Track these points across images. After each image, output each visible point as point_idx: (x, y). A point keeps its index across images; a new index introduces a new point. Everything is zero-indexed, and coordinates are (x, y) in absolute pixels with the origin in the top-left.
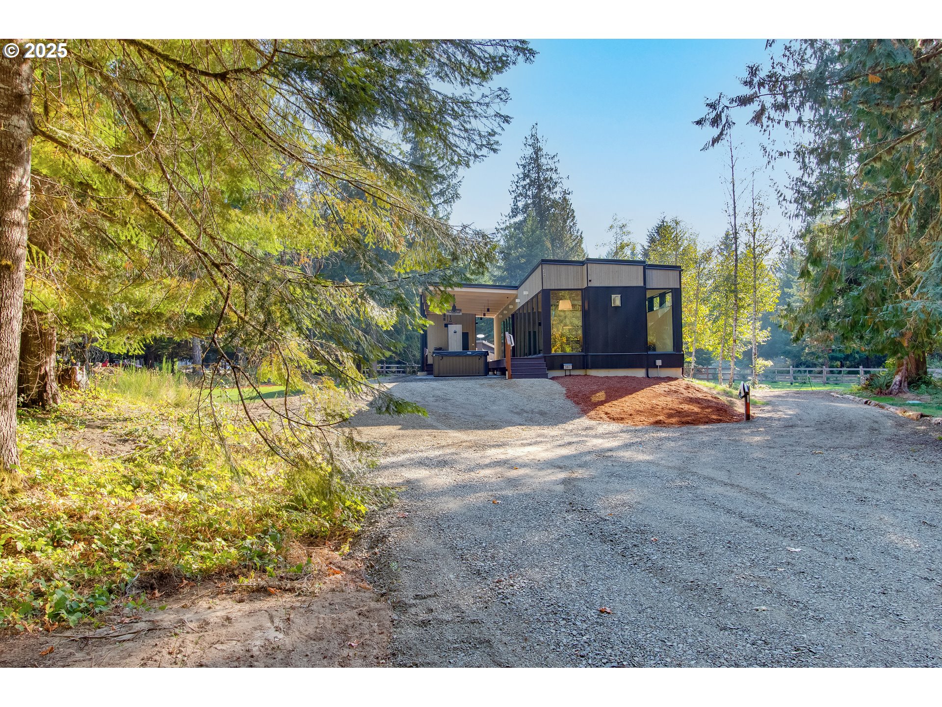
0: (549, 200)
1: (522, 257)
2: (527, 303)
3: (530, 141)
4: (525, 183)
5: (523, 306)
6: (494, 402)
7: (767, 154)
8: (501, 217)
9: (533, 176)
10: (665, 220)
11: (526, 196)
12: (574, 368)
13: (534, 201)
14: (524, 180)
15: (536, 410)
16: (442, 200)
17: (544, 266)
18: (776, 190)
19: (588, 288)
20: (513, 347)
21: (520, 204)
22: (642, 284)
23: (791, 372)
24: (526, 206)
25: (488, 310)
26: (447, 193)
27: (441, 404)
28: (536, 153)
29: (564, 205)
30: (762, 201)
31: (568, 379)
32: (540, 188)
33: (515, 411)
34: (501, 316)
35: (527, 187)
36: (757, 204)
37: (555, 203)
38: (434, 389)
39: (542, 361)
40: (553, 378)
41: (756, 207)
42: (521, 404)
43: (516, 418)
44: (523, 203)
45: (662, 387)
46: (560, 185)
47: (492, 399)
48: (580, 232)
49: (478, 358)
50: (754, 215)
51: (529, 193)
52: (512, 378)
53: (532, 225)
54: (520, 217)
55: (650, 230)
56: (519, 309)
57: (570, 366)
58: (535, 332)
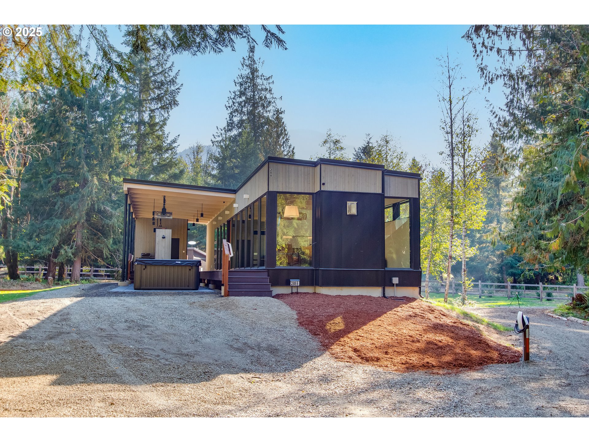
0: (263, 117)
1: (237, 167)
2: (247, 207)
3: (247, 62)
4: (241, 100)
5: (242, 211)
6: (207, 331)
7: (484, 76)
8: (217, 131)
9: (249, 94)
10: (371, 141)
11: (242, 112)
12: (302, 284)
13: (248, 118)
14: (240, 97)
15: (264, 345)
16: (159, 105)
17: (271, 164)
18: (491, 111)
19: (320, 192)
20: (232, 258)
21: (236, 119)
22: (380, 191)
23: (480, 286)
24: (241, 122)
25: (202, 215)
26: (165, 99)
27: (134, 333)
28: (253, 73)
29: (278, 122)
30: (471, 123)
31: (295, 298)
32: (255, 106)
33: (235, 346)
34: (215, 223)
35: (243, 104)
36: (466, 127)
37: (268, 121)
38: (128, 309)
39: (265, 275)
40: (277, 296)
41: (466, 129)
42: (243, 334)
43: (238, 359)
44: (239, 119)
45: (403, 310)
46: (274, 104)
47: (205, 326)
48: (292, 147)
49: (188, 268)
50: (465, 137)
51: (245, 110)
52: (228, 295)
53: (247, 138)
54: (235, 132)
55: (357, 150)
56: (237, 215)
57: (297, 282)
58: (249, 242)
